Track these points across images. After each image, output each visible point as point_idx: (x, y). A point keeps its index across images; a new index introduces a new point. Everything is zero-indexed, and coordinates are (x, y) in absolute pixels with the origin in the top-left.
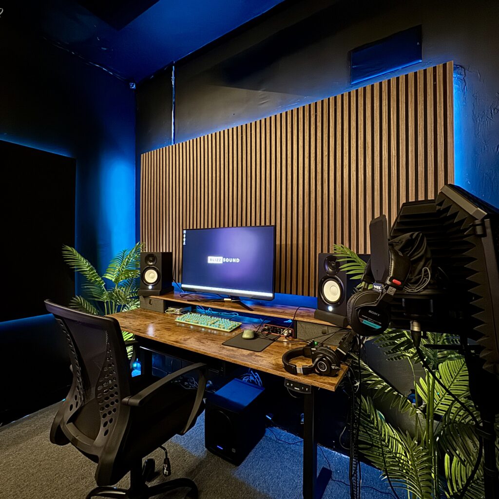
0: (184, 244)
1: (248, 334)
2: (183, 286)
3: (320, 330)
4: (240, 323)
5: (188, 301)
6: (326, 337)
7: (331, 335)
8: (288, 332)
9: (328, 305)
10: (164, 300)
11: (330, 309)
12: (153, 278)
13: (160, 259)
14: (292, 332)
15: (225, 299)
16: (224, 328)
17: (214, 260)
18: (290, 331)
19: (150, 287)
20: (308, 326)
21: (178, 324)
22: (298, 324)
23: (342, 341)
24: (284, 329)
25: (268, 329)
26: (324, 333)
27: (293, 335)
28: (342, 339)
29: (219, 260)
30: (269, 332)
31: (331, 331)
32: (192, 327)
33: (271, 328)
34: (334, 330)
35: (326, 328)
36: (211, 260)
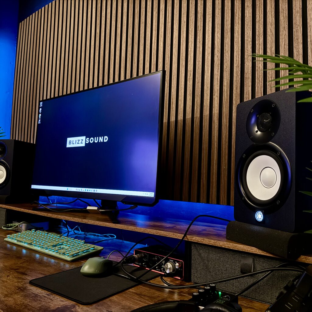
0: (39, 123)
3: (236, 264)
4: (100, 248)
6: (251, 281)
7: (261, 276)
8: (174, 266)
9: (255, 211)
10: (8, 210)
14: (181, 267)
15: (88, 208)
16: (64, 254)
17: (74, 142)
18: (177, 264)
20: (214, 256)
22: (194, 252)
23: (285, 292)
24: (167, 261)
26: (244, 271)
28: (286, 288)
29: (80, 142)
30: (141, 266)
31: (260, 266)
34: (267, 266)
35: (250, 261)
36: (70, 142)
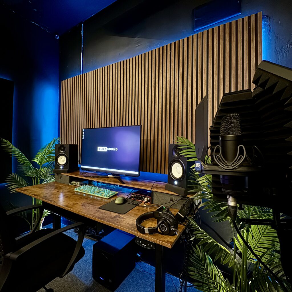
0: (83, 138)
1: (118, 201)
2: (82, 167)
3: (169, 198)
4: (117, 192)
5: (84, 177)
6: (173, 203)
7: (176, 202)
8: (147, 199)
9: (174, 180)
10: (70, 176)
11: (176, 183)
12: (63, 161)
13: (68, 149)
15: (109, 176)
16: (104, 196)
17: (102, 149)
18: (149, 198)
19: (61, 167)
20: (161, 195)
21: (76, 192)
22: (154, 194)
23: (183, 206)
24: (145, 197)
25: (135, 197)
26: (171, 200)
27: (151, 201)
29: (104, 149)
30: (135, 199)
31: (176, 198)
32: (84, 195)
33: (136, 196)
34: (178, 198)
35: (173, 197)
36: (99, 149)
